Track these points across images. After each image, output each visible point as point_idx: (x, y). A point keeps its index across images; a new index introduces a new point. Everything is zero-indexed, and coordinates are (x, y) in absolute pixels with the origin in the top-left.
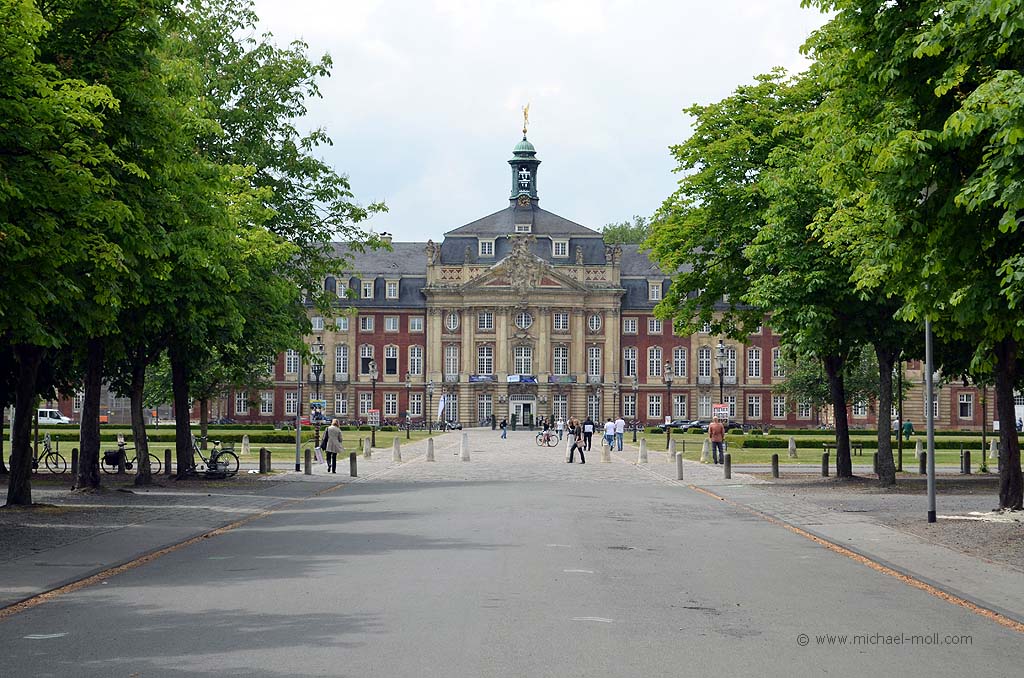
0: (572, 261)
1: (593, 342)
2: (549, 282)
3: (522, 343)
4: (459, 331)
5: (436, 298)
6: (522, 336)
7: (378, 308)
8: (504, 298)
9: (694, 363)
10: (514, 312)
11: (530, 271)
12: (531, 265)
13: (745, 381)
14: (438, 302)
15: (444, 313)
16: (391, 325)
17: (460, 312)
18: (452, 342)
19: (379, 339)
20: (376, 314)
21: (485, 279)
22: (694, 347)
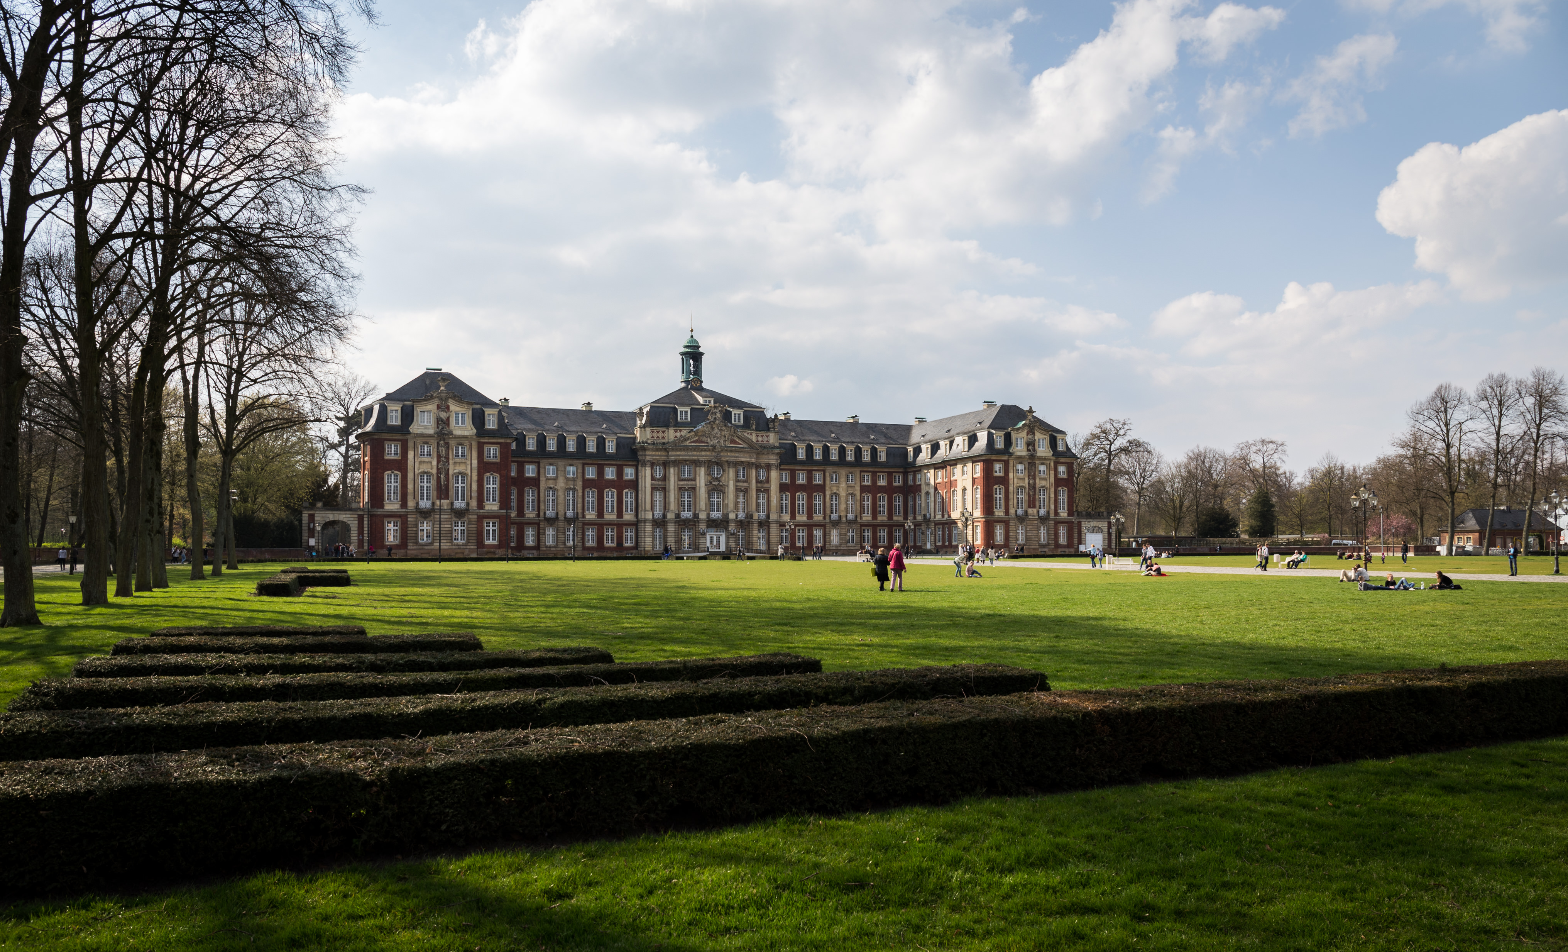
0: (747, 425)
1: (763, 489)
2: (735, 442)
3: (716, 488)
4: (665, 478)
5: (648, 453)
6: (716, 483)
7: (601, 458)
8: (703, 453)
9: (828, 505)
10: (709, 465)
11: (723, 433)
12: (724, 428)
13: (861, 518)
14: (651, 455)
15: (653, 465)
16: (610, 473)
17: (665, 464)
18: (661, 486)
19: (599, 484)
20: (598, 465)
21: (688, 439)
22: (828, 493)
